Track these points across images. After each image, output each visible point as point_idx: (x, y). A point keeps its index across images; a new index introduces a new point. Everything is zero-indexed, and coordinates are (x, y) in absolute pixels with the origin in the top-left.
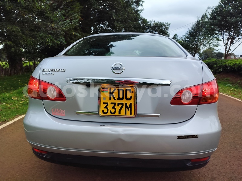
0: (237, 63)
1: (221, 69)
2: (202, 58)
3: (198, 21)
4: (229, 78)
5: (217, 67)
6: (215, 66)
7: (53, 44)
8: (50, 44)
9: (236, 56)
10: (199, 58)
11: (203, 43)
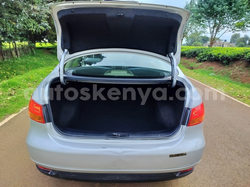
0: (221, 52)
1: (207, 57)
2: (189, 42)
3: (186, 6)
4: (213, 67)
5: (202, 55)
6: (201, 54)
7: (36, 29)
8: (34, 30)
9: (221, 40)
10: (186, 41)
11: (190, 29)
